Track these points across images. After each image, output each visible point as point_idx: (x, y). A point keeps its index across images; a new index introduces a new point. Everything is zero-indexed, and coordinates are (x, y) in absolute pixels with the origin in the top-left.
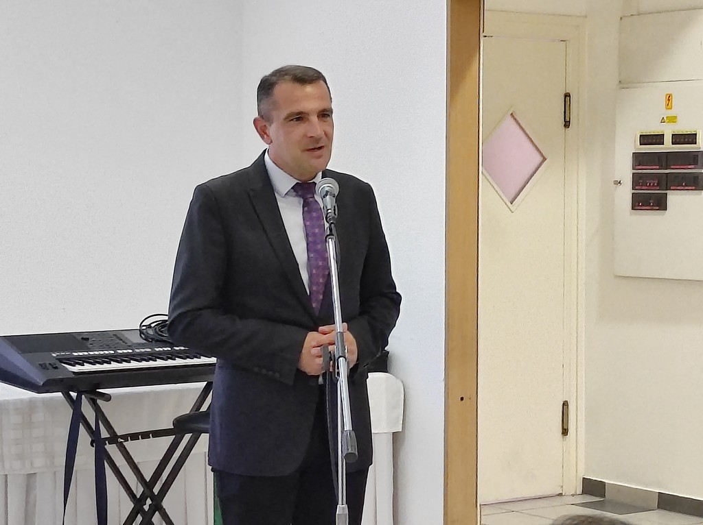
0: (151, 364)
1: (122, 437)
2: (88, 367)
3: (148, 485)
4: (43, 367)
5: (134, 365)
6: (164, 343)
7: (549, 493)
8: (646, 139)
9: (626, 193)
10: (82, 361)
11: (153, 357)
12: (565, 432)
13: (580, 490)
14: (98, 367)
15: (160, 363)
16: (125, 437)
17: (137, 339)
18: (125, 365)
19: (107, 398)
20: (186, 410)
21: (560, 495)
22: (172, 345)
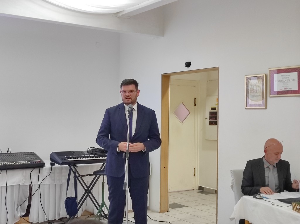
0: (88, 159)
1: (81, 176)
2: (73, 159)
3: (88, 188)
4: (62, 159)
5: (84, 159)
6: (92, 154)
7: (190, 189)
8: (212, 109)
9: (208, 121)
10: (71, 158)
11: (89, 157)
12: (194, 175)
13: (198, 189)
14: (75, 159)
15: (90, 159)
16: (82, 176)
17: (86, 153)
18: (82, 159)
19: (77, 167)
20: (98, 169)
21: (193, 190)
22: (94, 154)
